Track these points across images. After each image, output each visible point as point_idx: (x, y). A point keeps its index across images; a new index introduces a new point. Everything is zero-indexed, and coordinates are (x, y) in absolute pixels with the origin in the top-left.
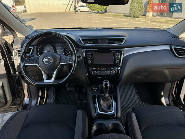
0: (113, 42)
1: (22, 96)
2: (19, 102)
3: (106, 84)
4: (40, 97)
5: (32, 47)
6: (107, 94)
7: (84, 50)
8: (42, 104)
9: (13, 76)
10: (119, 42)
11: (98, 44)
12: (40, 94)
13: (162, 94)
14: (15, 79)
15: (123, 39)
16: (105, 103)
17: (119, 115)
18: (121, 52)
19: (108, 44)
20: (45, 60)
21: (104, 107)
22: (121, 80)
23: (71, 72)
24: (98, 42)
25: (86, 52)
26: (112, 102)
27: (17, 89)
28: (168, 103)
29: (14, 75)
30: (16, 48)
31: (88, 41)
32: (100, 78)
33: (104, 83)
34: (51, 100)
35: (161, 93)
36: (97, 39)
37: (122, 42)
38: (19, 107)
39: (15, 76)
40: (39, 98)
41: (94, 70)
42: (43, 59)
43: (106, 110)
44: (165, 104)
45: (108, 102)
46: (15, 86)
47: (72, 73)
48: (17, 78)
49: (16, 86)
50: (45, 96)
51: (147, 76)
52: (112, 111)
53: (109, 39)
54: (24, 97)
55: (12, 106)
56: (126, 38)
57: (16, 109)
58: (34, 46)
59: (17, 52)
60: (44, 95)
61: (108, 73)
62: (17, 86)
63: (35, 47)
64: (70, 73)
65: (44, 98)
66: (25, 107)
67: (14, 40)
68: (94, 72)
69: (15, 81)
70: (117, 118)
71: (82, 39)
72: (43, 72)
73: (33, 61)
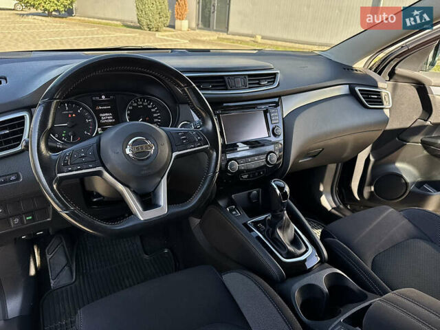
0: (258, 84)
5: (26, 114)
10: (268, 82)
11: (227, 89)
13: (322, 189)
15: (275, 74)
19: (250, 88)
24: (225, 86)
28: (334, 206)
31: (202, 83)
32: (246, 176)
35: (319, 188)
37: (274, 82)
41: (232, 159)
43: (297, 251)
44: (329, 208)
51: (315, 156)
52: (308, 249)
53: (249, 76)
56: (279, 72)
61: (261, 160)
68: (233, 164)
73: (83, 157)
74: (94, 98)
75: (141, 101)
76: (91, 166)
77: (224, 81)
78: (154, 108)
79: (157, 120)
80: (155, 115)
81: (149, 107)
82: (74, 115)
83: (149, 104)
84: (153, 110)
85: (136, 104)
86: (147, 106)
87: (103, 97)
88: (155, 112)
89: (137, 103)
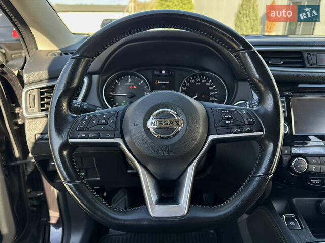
5: (86, 80)
9: (21, 167)
11: (304, 67)
14: (26, 173)
27: (31, 199)
29: (24, 161)
30: (31, 80)
32: (317, 181)
36: (300, 52)
39: (26, 164)
42: (146, 119)
46: (26, 191)
48: (30, 169)
49: (29, 191)
58: (90, 75)
59: (35, 93)
62: (31, 191)
63: (95, 77)
67: (28, 59)
68: (300, 162)
69: (24, 177)
73: (103, 124)
74: (155, 73)
75: (199, 77)
76: (108, 135)
78: (212, 86)
79: (213, 98)
80: (212, 93)
81: (207, 84)
82: (134, 87)
83: (208, 82)
84: (210, 88)
85: (193, 81)
86: (205, 83)
87: (164, 72)
88: (212, 91)
89: (195, 80)
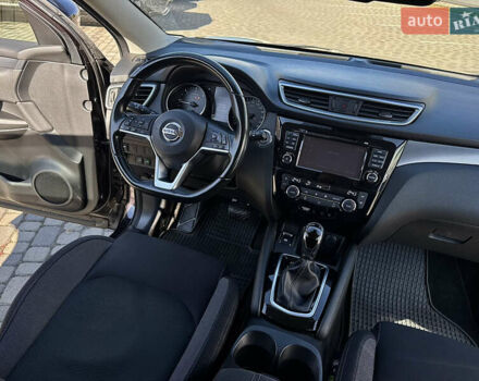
0: (377, 114)
1: (125, 198)
2: (115, 209)
3: (313, 235)
4: (162, 210)
5: (154, 86)
6: (309, 263)
7: (283, 120)
8: (164, 229)
10: (394, 117)
11: (327, 110)
12: (163, 205)
15: (413, 110)
16: (297, 284)
17: (326, 328)
18: (392, 149)
19: (359, 116)
20: (165, 131)
21: (291, 293)
22: (368, 232)
23: (222, 176)
24: (327, 105)
25: (286, 127)
26: (319, 288)
27: (116, 178)
30: (115, 81)
31: (301, 96)
32: (307, 209)
33: (310, 228)
34: (187, 226)
36: (327, 95)
37: (407, 118)
38: (114, 222)
40: (159, 214)
41: (295, 183)
42: (163, 126)
43: (291, 304)
45: (307, 284)
46: (112, 170)
47: (223, 180)
49: (114, 170)
50: (176, 211)
51: (462, 242)
52: (309, 312)
53: (366, 102)
54: (128, 201)
55: (99, 213)
56: (421, 109)
57: (105, 222)
58: (158, 83)
60: (175, 208)
61: (334, 201)
62: (116, 172)
63: (163, 85)
64: (219, 180)
65: (172, 215)
66: (124, 224)
68: (294, 190)
70: (316, 336)
71: (285, 87)
72: (157, 159)
76: (142, 132)
77: (328, 101)
